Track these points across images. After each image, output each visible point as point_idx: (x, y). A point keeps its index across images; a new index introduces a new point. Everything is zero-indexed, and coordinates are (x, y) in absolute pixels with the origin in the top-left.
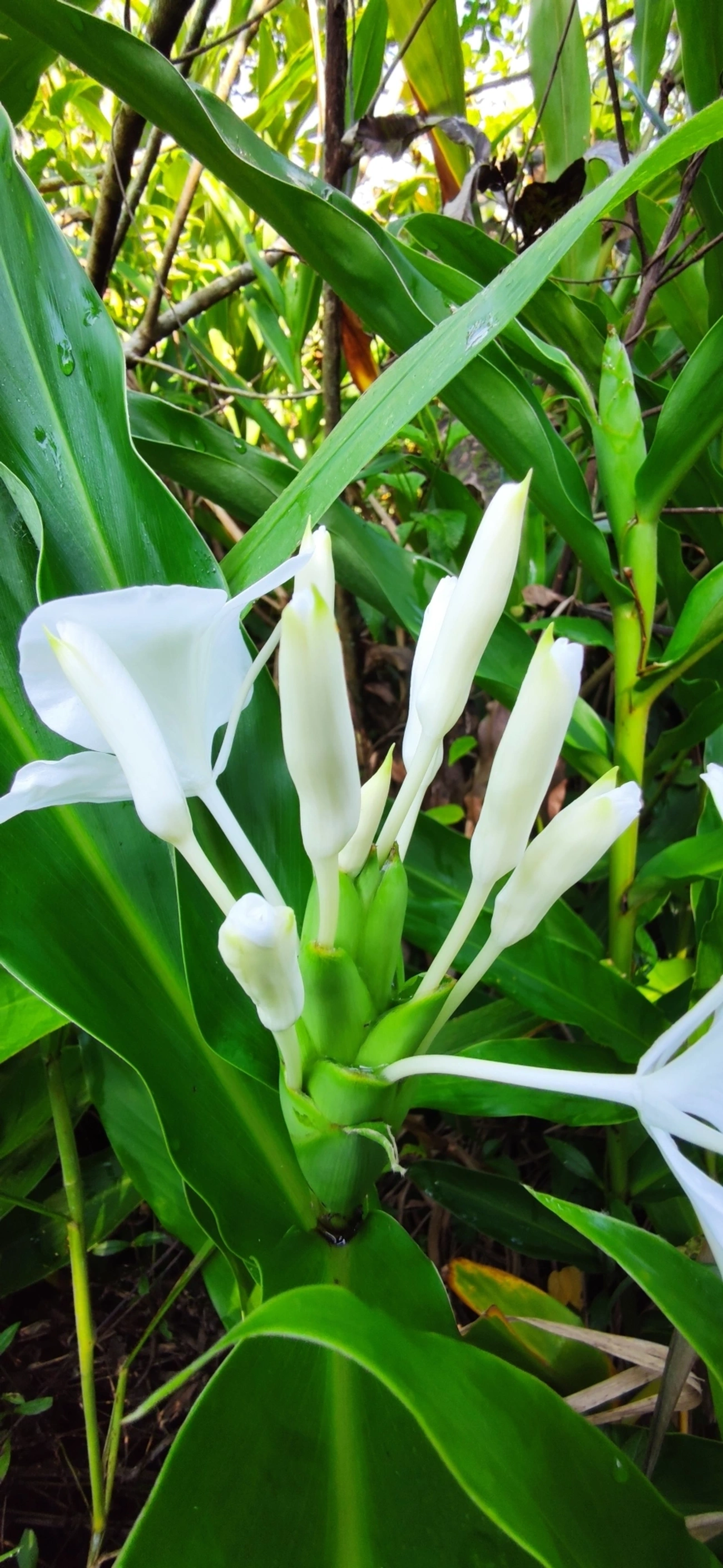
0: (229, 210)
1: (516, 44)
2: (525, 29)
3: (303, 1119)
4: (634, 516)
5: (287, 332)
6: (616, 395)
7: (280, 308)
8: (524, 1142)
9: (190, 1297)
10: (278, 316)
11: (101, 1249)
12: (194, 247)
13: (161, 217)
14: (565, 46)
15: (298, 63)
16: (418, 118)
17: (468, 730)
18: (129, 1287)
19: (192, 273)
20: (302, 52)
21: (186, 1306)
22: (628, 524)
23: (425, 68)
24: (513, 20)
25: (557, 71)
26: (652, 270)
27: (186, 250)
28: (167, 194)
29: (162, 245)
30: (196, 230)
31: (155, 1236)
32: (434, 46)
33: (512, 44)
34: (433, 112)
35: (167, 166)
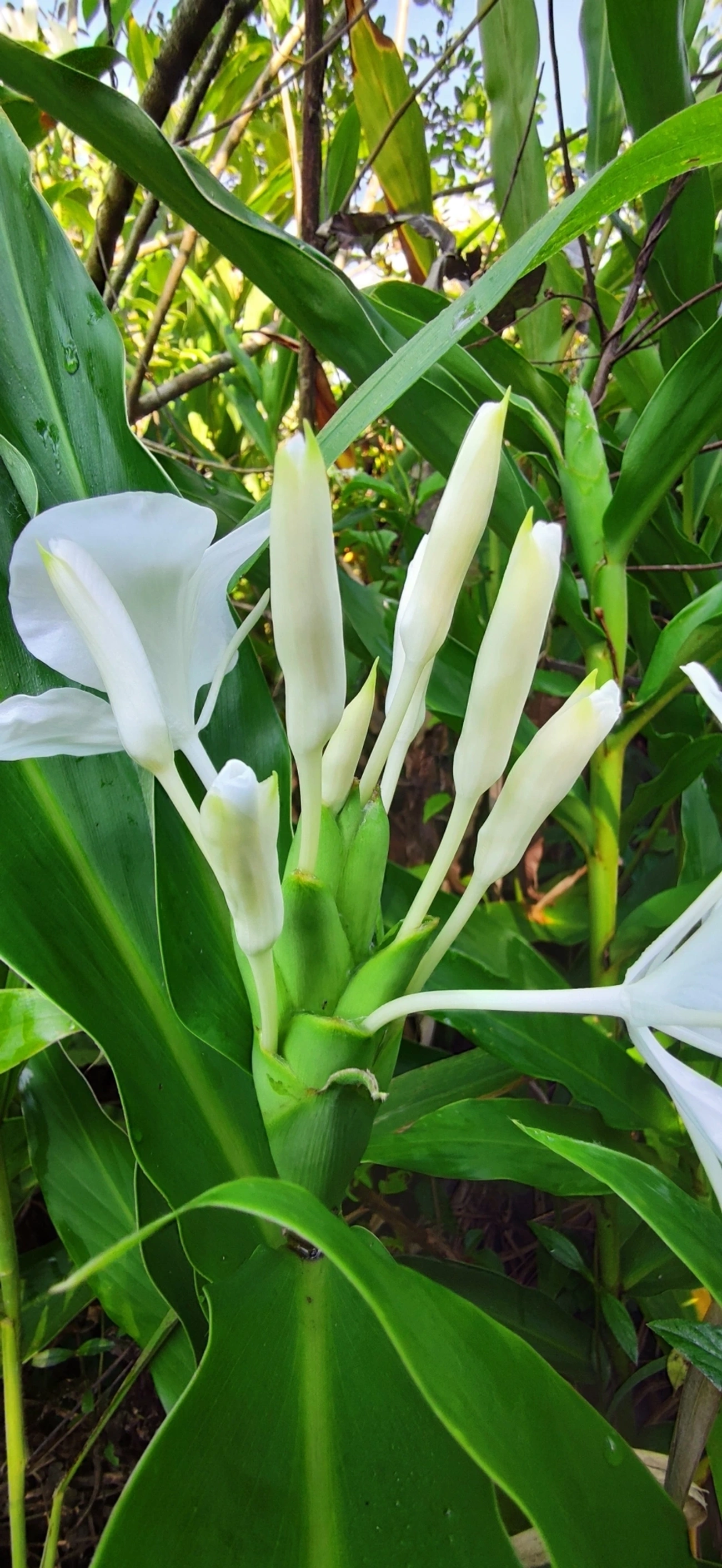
0: (210, 304)
1: (479, 171)
2: (487, 157)
3: (277, 1086)
4: (603, 557)
5: (265, 416)
6: (581, 439)
7: (257, 392)
8: (508, 1234)
9: (140, 1417)
10: (256, 400)
11: (42, 1359)
12: (177, 338)
13: (144, 309)
14: (525, 154)
15: (278, 178)
16: (388, 216)
17: (443, 788)
18: (70, 1404)
19: (174, 361)
20: (282, 169)
21: (136, 1427)
22: (597, 565)
23: (394, 173)
24: (477, 150)
25: (517, 176)
26: (610, 345)
27: (169, 340)
28: (152, 290)
29: (145, 335)
30: (180, 323)
31: (103, 1343)
32: (402, 154)
33: (475, 171)
34: (402, 211)
35: (151, 264)
